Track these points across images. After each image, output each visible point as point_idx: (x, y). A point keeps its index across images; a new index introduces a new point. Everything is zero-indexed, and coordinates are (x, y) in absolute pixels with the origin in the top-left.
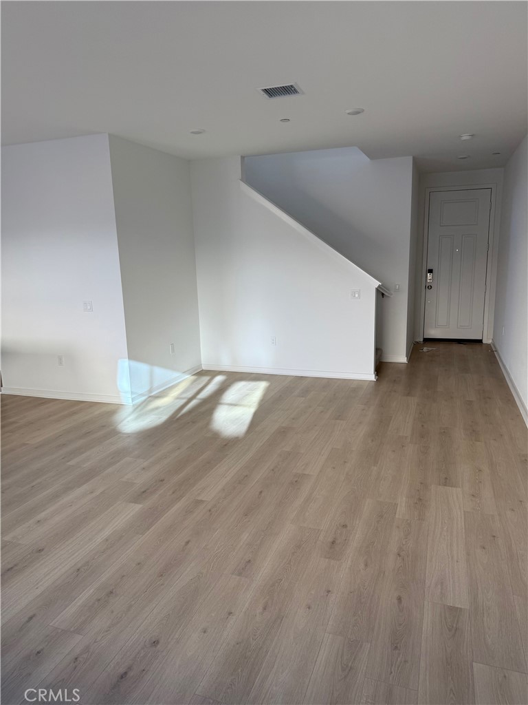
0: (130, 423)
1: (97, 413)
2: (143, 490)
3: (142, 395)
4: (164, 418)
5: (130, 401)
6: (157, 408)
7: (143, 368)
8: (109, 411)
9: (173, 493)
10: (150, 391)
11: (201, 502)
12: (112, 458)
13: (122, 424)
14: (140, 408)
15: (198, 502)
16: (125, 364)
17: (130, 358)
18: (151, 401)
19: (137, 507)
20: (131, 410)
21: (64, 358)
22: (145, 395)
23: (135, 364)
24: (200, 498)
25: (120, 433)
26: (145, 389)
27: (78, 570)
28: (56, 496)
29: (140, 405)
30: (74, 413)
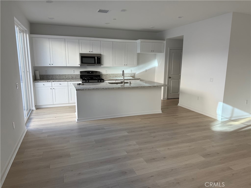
0: (217, 128)
1: (206, 120)
2: (209, 154)
3: (227, 118)
4: (232, 129)
5: (221, 120)
6: (231, 125)
7: (229, 107)
8: (211, 121)
9: (220, 160)
10: (231, 117)
11: (231, 169)
12: (203, 138)
13: (213, 127)
14: (223, 123)
15: (230, 169)
16: (221, 104)
17: (224, 102)
18: (229, 122)
19: (203, 159)
20: (220, 122)
21: (199, 98)
22: (228, 119)
23: (226, 105)
24: (231, 167)
25: (211, 130)
26: (228, 116)
27: (172, 170)
28: (178, 143)
29: (224, 122)
30: (198, 118)
